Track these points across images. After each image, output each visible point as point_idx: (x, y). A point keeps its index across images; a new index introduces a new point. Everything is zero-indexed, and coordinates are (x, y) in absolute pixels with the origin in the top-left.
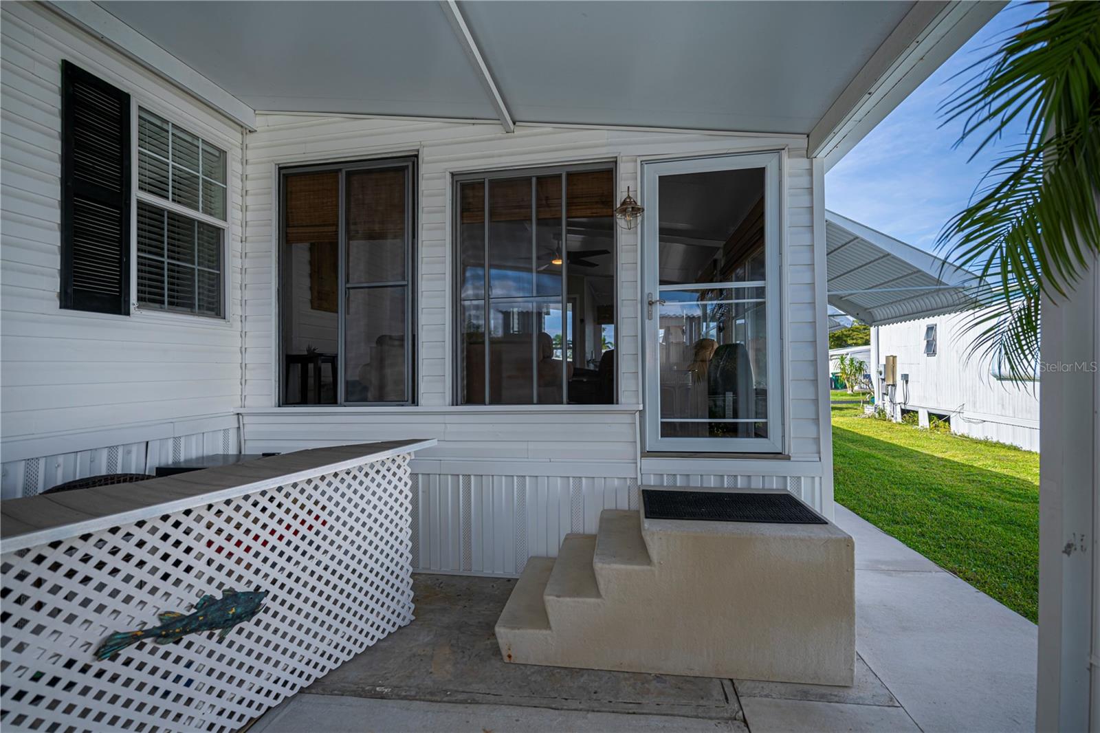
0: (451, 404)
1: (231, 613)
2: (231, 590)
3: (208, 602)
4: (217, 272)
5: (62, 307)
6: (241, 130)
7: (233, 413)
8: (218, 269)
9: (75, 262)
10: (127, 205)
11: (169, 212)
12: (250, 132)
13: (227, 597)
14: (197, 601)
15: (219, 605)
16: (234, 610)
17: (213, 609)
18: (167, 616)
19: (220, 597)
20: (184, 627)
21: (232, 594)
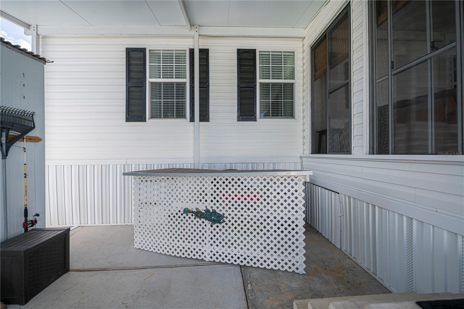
0: (368, 153)
1: (213, 218)
2: (215, 210)
3: (207, 211)
4: (292, 101)
5: (238, 121)
6: (301, 39)
7: (298, 156)
8: (293, 99)
9: (240, 107)
10: (256, 85)
11: (272, 83)
12: (304, 38)
13: (213, 212)
14: (205, 209)
15: (210, 213)
16: (213, 217)
17: (208, 213)
18: (197, 210)
19: (211, 211)
20: (201, 215)
21: (214, 211)
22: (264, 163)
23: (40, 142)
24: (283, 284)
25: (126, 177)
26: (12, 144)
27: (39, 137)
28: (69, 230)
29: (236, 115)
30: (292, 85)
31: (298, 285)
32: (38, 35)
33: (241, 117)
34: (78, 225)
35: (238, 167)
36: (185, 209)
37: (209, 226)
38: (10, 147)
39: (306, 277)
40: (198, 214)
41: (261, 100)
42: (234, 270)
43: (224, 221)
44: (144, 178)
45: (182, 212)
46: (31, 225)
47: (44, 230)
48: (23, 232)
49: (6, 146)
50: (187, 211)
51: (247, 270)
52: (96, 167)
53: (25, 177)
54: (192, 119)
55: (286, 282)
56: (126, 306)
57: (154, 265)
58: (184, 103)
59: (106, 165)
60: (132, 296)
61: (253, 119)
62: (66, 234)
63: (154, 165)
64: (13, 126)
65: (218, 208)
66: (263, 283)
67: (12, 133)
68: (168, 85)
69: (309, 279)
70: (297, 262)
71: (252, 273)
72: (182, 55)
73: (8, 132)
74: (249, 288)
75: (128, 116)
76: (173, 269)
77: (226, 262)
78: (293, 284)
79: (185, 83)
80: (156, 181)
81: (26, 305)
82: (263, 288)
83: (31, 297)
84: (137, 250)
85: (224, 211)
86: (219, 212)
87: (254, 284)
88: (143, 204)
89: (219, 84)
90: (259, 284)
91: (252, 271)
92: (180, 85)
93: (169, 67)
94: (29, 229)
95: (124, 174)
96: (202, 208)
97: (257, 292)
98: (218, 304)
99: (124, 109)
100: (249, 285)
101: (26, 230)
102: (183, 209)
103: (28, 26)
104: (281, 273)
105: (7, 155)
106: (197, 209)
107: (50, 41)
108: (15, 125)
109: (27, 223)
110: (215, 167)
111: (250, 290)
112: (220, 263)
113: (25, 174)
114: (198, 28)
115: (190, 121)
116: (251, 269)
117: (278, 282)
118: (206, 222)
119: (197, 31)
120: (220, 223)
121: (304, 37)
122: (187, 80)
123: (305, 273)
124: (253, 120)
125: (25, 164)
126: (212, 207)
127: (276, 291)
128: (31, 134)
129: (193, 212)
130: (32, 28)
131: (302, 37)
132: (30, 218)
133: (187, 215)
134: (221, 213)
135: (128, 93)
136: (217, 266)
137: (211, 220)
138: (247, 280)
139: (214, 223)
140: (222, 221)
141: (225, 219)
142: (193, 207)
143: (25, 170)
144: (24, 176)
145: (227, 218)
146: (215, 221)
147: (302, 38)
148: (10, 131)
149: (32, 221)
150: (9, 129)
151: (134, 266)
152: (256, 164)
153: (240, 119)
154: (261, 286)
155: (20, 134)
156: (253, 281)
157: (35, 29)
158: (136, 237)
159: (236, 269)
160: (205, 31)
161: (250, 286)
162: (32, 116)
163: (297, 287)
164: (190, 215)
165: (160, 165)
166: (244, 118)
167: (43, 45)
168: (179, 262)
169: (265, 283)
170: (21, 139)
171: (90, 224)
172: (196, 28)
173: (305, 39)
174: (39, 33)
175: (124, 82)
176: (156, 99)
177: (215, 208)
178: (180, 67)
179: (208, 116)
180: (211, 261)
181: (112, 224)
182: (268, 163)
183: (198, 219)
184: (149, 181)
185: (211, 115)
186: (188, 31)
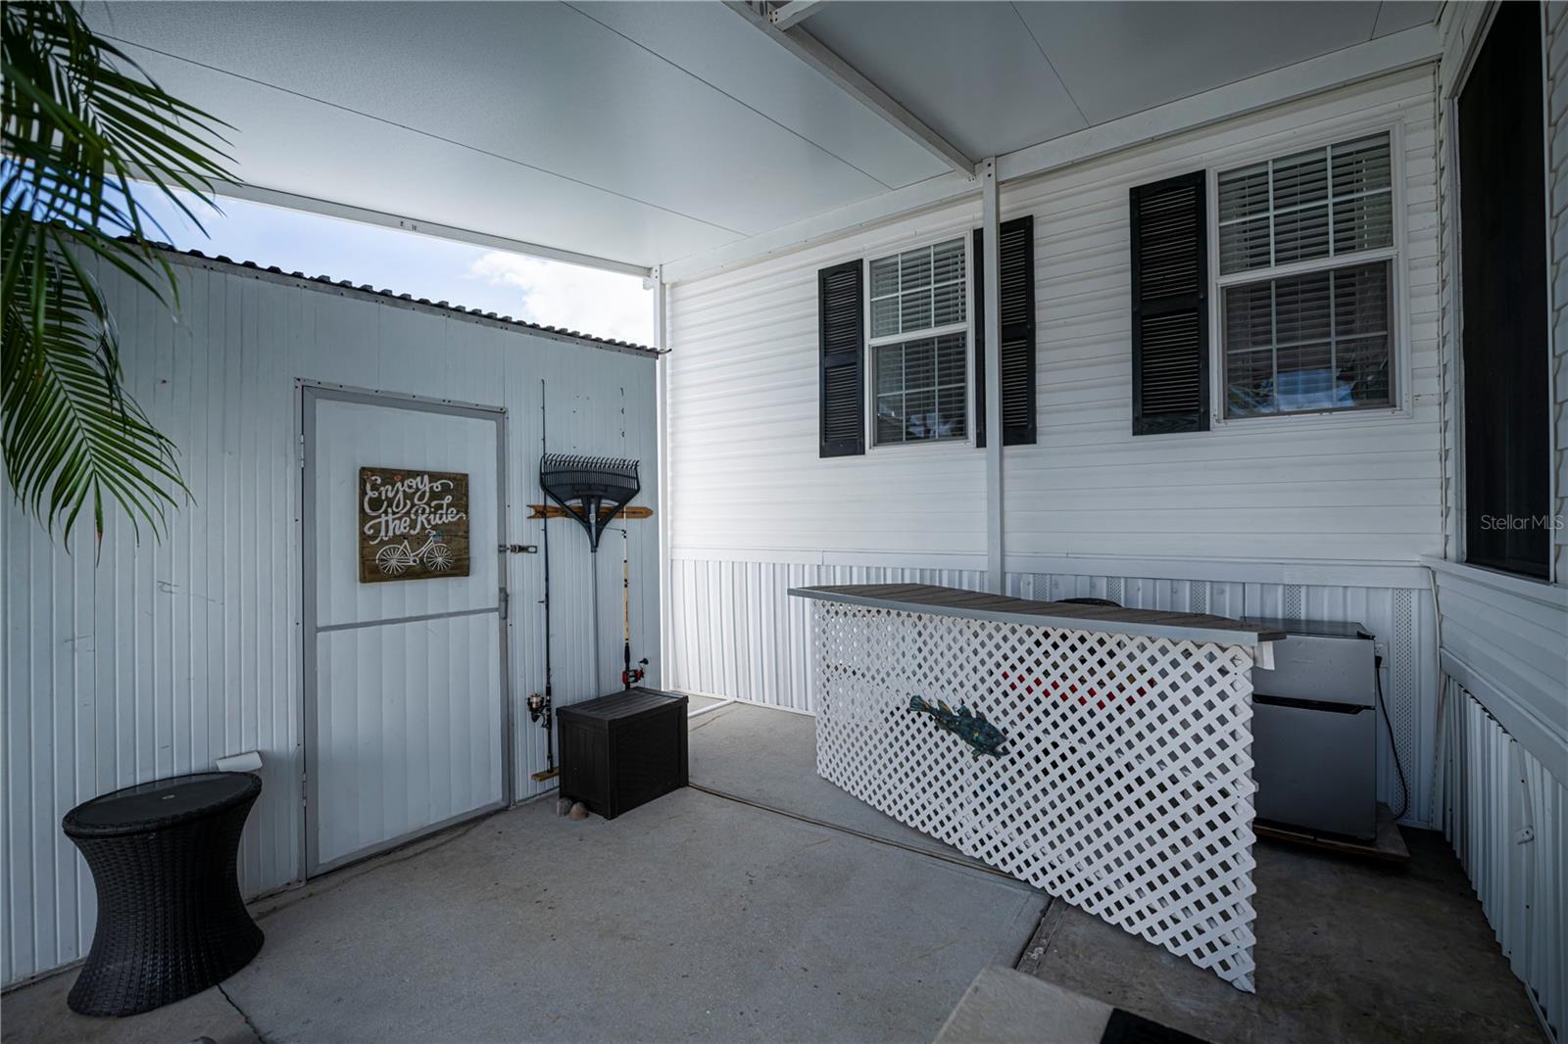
2: (982, 714)
3: (962, 713)
4: (1385, 333)
5: (1134, 434)
6: (1431, 68)
7: (1417, 564)
8: (1385, 327)
9: (1143, 387)
10: (1205, 301)
11: (1277, 280)
12: (1440, 60)
13: (978, 718)
14: (959, 707)
15: (970, 722)
16: (976, 735)
17: (966, 721)
18: (942, 705)
19: (974, 716)
20: (948, 721)
21: (981, 718)
22: (1244, 584)
23: (650, 519)
24: (1147, 988)
25: (792, 597)
26: (604, 525)
27: (649, 507)
28: (685, 699)
29: (1127, 414)
30: (1383, 268)
31: (1196, 1010)
32: (663, 285)
33: (1145, 420)
34: (733, 700)
35: (1139, 590)
36: (913, 698)
37: (968, 756)
38: (602, 529)
39: (1253, 1005)
40: (943, 718)
41: (1229, 349)
42: (1025, 900)
43: (1006, 752)
44: (832, 605)
45: (907, 705)
46: (633, 679)
47: (658, 694)
48: (624, 689)
49: (596, 529)
50: (918, 705)
51: (1063, 912)
52: (763, 566)
53: (626, 586)
54: (981, 442)
55: (1160, 987)
56: (751, 881)
57: (838, 823)
58: (962, 393)
59: (782, 565)
60: (768, 867)
61: (1194, 422)
62: (680, 708)
63: (885, 569)
64: (606, 491)
65: (990, 709)
66: (1086, 960)
67: (606, 503)
68: (919, 346)
69: (1260, 1012)
70: (1226, 944)
71: (1074, 925)
72: (955, 253)
73: (599, 503)
74: (1035, 956)
75: (823, 443)
76: (876, 845)
77: (1011, 873)
78: (1184, 1003)
79: (963, 335)
80: (854, 615)
81: (613, 821)
82: (1072, 971)
83: (620, 813)
84: (822, 780)
85: (1004, 723)
86: (993, 723)
87: (1056, 951)
88: (830, 671)
89: (1067, 320)
90: (1071, 958)
91: (1076, 923)
92: (950, 341)
93: (920, 295)
94: (633, 685)
95: (791, 592)
96: (953, 704)
97: (1048, 972)
98: (929, 955)
99: (814, 425)
100: (1041, 949)
101: (628, 687)
102: (910, 697)
103: (647, 271)
104: (1165, 960)
105: (597, 546)
106: (940, 702)
107: (684, 291)
108: (609, 488)
109: (628, 674)
110: (1057, 585)
111: (1033, 960)
112: (995, 869)
113: (626, 580)
114: (993, 165)
115: (978, 446)
116: (1074, 916)
117: (1137, 976)
118: (962, 744)
119: (989, 175)
120: (998, 756)
121: (1437, 58)
122: (968, 326)
123: (1254, 991)
124: (1196, 425)
125: (625, 561)
126: (975, 705)
127: (1110, 993)
128: (635, 503)
129: (930, 710)
130: (654, 274)
131: (1431, 59)
132: (635, 665)
133: (919, 715)
134: (999, 727)
135: (823, 385)
136: (985, 875)
137: (973, 741)
138: (1043, 935)
139: (979, 750)
140: (1000, 749)
141: (1008, 745)
142: (931, 696)
143: (626, 571)
144: (624, 583)
145: (1013, 743)
146: (981, 745)
147: (1433, 62)
148: (603, 501)
149: (635, 671)
150: (600, 498)
151: (799, 813)
152: (1212, 588)
153: (1142, 427)
154: (1071, 964)
155: (617, 504)
156: (1059, 944)
157: (658, 274)
158: (820, 750)
159: (1032, 899)
160: (1014, 168)
161: (1042, 953)
162: (636, 468)
163: (1189, 1014)
164: (925, 715)
165: (900, 571)
166: (1160, 424)
167: (673, 302)
168: (896, 834)
169: (1093, 963)
170: (618, 514)
171: (754, 702)
172: (989, 165)
173: (1442, 64)
174: (664, 282)
175: (814, 356)
176: (892, 391)
177: (982, 708)
178: (951, 289)
179: (1030, 427)
180: (974, 858)
181: (796, 710)
182: (1262, 584)
183: (942, 732)
184: (841, 614)
185: (1042, 421)
186: (965, 181)
